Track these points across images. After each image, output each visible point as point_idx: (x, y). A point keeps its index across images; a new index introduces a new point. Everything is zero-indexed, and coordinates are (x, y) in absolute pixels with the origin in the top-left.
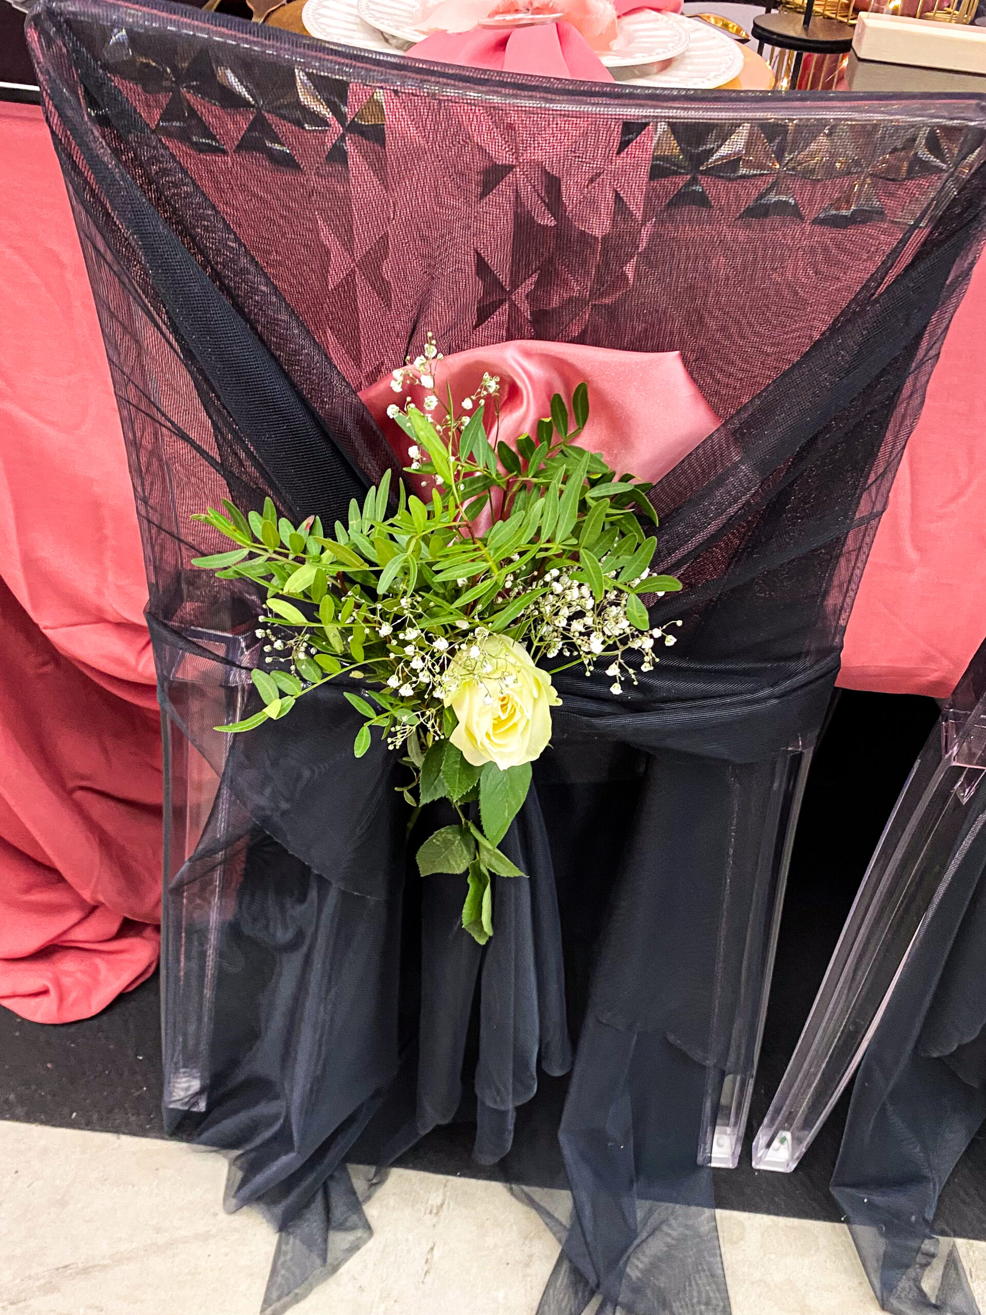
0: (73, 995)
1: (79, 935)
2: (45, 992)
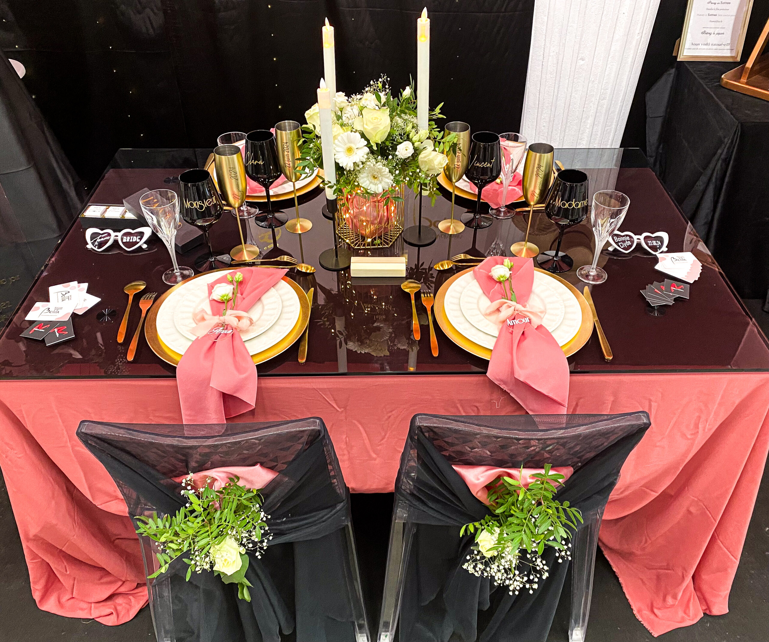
0: (123, 613)
1: (122, 590)
2: (112, 613)
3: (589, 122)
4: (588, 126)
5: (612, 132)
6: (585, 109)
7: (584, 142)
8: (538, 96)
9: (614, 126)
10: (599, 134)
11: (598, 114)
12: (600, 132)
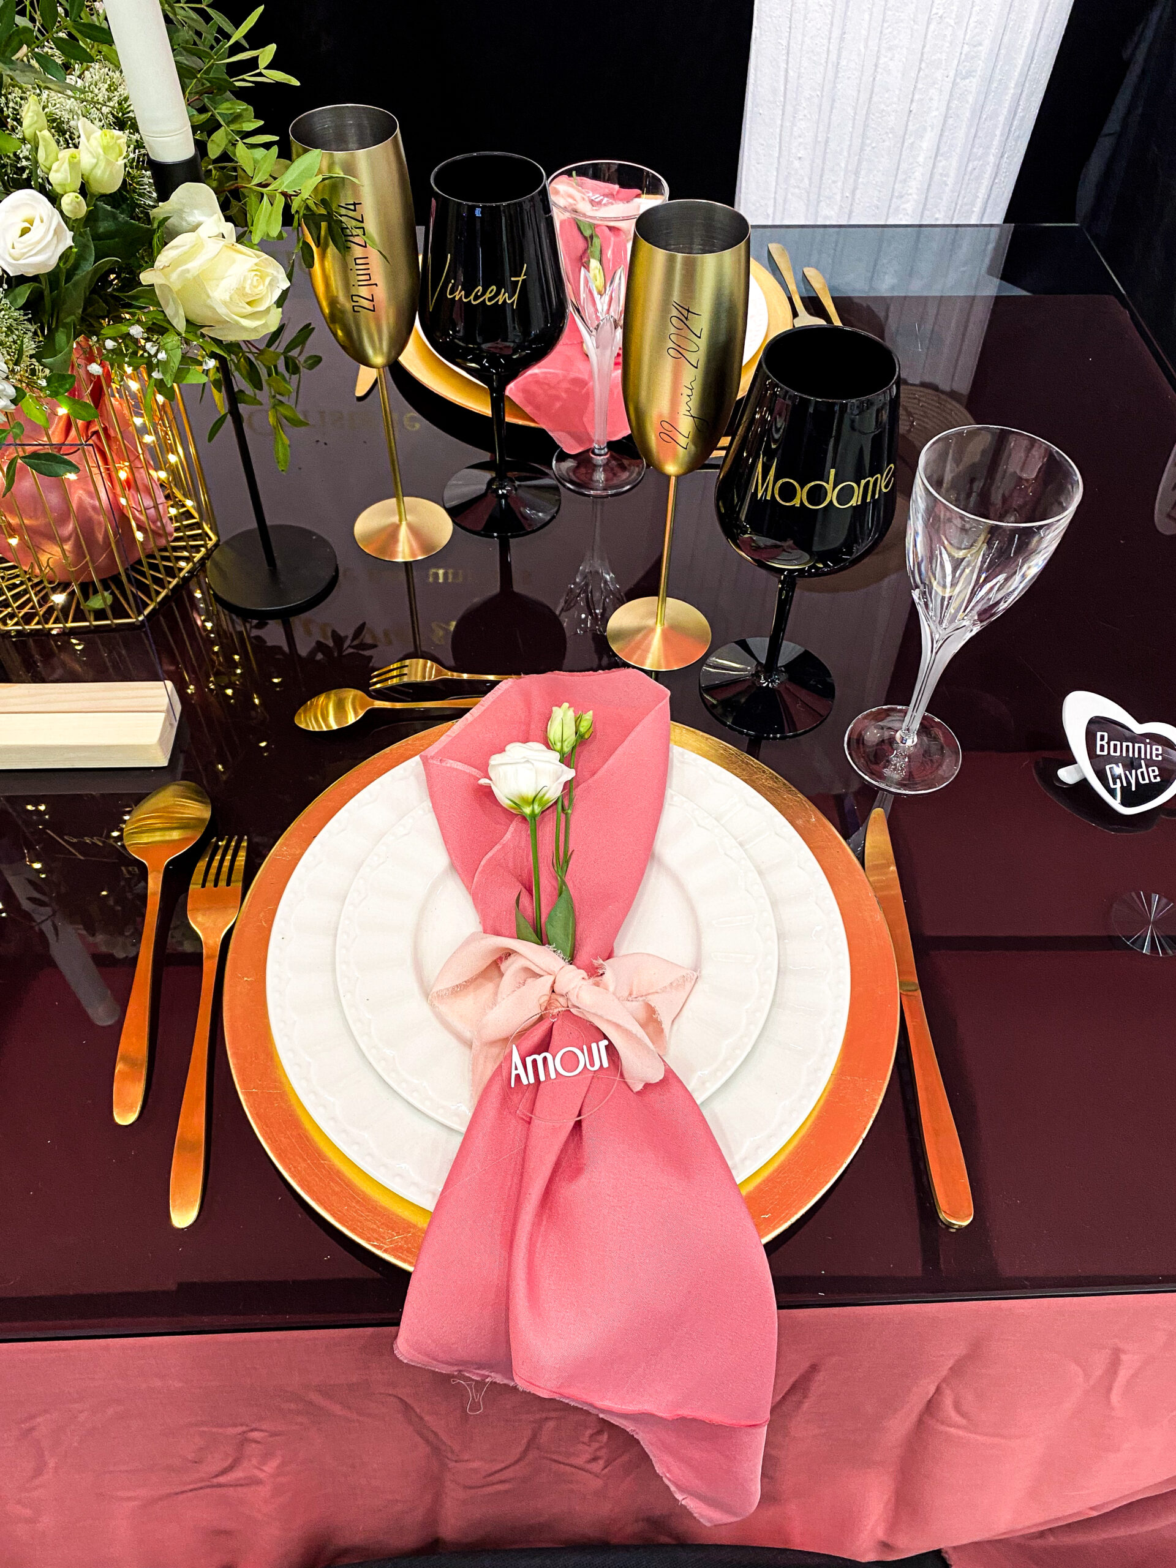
3: (925, 145)
4: (921, 159)
5: (987, 176)
6: (914, 107)
7: (909, 207)
8: (783, 65)
9: (992, 159)
10: (950, 181)
11: (950, 121)
12: (952, 174)
